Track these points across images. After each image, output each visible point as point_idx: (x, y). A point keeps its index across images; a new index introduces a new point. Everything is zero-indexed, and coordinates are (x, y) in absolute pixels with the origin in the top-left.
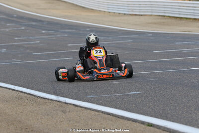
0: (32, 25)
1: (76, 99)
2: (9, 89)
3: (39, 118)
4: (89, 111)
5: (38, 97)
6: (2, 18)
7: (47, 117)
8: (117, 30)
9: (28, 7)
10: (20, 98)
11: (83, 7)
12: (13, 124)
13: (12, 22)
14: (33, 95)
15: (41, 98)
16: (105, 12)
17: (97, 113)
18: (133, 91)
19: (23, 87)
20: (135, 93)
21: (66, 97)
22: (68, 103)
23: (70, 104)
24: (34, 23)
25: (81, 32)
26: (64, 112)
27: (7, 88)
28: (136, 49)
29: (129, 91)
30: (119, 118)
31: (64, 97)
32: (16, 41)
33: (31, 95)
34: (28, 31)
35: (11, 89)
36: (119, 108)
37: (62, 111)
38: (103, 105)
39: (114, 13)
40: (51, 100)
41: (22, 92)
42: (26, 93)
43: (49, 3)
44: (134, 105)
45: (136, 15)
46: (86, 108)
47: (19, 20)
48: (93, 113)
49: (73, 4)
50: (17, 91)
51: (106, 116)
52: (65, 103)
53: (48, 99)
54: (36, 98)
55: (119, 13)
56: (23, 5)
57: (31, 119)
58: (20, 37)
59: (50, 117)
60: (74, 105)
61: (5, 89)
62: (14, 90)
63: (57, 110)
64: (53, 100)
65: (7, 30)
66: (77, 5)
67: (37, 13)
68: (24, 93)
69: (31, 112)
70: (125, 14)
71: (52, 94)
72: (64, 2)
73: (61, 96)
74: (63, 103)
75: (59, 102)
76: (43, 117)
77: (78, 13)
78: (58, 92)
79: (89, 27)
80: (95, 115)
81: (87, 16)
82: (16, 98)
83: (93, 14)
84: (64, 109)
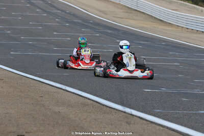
0: (107, 32)
1: (142, 112)
2: (76, 94)
3: (103, 127)
4: (154, 125)
5: (104, 105)
6: (78, 22)
7: (110, 126)
8: (193, 47)
9: (106, 14)
10: (85, 105)
11: (161, 20)
13: (87, 27)
14: (99, 103)
15: (107, 107)
16: (183, 27)
17: (162, 128)
18: (201, 110)
21: (133, 109)
22: (133, 115)
23: (136, 116)
24: (109, 31)
25: (156, 45)
26: (128, 123)
27: (74, 93)
29: (198, 110)
31: (130, 108)
33: (97, 102)
34: (102, 38)
35: (78, 95)
36: (185, 126)
38: (169, 121)
39: (192, 30)
40: (117, 110)
41: (89, 99)
42: (93, 100)
43: (127, 12)
44: (201, 124)
46: (152, 122)
48: (158, 127)
49: (151, 16)
50: (84, 97)
51: (171, 132)
52: (131, 115)
53: (114, 109)
54: (103, 107)
55: (197, 31)
56: (100, 11)
57: (94, 126)
58: (94, 43)
59: (113, 126)
60: (139, 117)
61: (72, 94)
62: (81, 96)
63: (122, 121)
64: (119, 110)
65: (82, 35)
66: (155, 18)
67: (114, 21)
68: (91, 100)
69: (95, 120)
70: (203, 32)
71: (118, 104)
72: (143, 13)
73: (128, 107)
74: (129, 114)
75: (125, 112)
76: (107, 126)
77: (155, 26)
78: (125, 103)
79: (165, 41)
80: (159, 130)
81: (165, 29)
82: (82, 104)
83: (171, 29)
84: (129, 120)
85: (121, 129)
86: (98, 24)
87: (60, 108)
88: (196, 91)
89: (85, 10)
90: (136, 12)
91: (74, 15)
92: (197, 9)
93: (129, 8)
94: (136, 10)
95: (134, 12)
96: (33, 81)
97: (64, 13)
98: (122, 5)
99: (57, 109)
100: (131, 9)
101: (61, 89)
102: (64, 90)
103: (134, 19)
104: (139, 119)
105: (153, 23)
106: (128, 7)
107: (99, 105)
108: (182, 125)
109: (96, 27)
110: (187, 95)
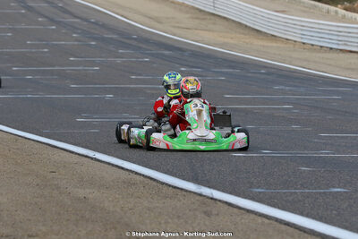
0: (163, 55)
1: (231, 193)
2: (113, 165)
3: (163, 222)
4: (252, 216)
5: (163, 183)
6: (111, 39)
7: (176, 220)
8: (315, 75)
9: (160, 22)
10: (130, 184)
11: (258, 31)
12: (115, 228)
13: (127, 46)
14: (155, 180)
15: (170, 186)
16: (295, 41)
17: (266, 221)
18: (334, 187)
19: (139, 164)
20: (339, 190)
21: (214, 189)
22: (216, 200)
23: (220, 201)
24: (167, 52)
25: (250, 75)
26: (208, 214)
27: (109, 164)
28: (346, 112)
29: (328, 186)
30: (305, 232)
31: (209, 187)
32: (132, 81)
33: (151, 179)
34: (154, 65)
35: (117, 166)
36: (308, 216)
37: (205, 213)
38: (279, 208)
39: (313, 45)
40: (186, 191)
41: (136, 173)
42: (143, 175)
43: (197, 18)
44: (334, 212)
45: (351, 52)
46: (248, 211)
47: (141, 45)
48: (260, 220)
49: (240, 23)
50: (127, 170)
51: (283, 227)
52: (212, 199)
53: (182, 189)
54: (161, 186)
55: (321, 47)
56: (150, 18)
57: (148, 221)
58: (140, 75)
59: (182, 220)
60: (226, 203)
61: (107, 166)
62: (122, 168)
63: (196, 210)
64: (190, 192)
65: (119, 61)
66: (246, 26)
67: (174, 35)
68: (140, 174)
69: (149, 209)
70: (331, 49)
71: (188, 180)
72: (225, 18)
73: (205, 186)
74: (208, 197)
75: (200, 195)
76: (170, 221)
77: (247, 41)
78: (200, 178)
79: (265, 66)
80: (263, 224)
81: (264, 46)
82: (124, 182)
83: (274, 44)
84: (209, 209)
85: (194, 225)
86: (146, 41)
87: (88, 191)
88: (324, 154)
89: (122, 16)
90: (212, 17)
91: (103, 26)
92: (320, 10)
93: (201, 11)
94: (213, 14)
95: (208, 17)
96: (37, 145)
97: (85, 23)
98: (188, 6)
99: (81, 193)
100: (204, 11)
101: (86, 156)
102: (92, 158)
103: (209, 31)
104: (226, 207)
105: (243, 36)
106: (197, 9)
107: (154, 183)
108: (302, 214)
109: (144, 46)
110: (308, 161)
